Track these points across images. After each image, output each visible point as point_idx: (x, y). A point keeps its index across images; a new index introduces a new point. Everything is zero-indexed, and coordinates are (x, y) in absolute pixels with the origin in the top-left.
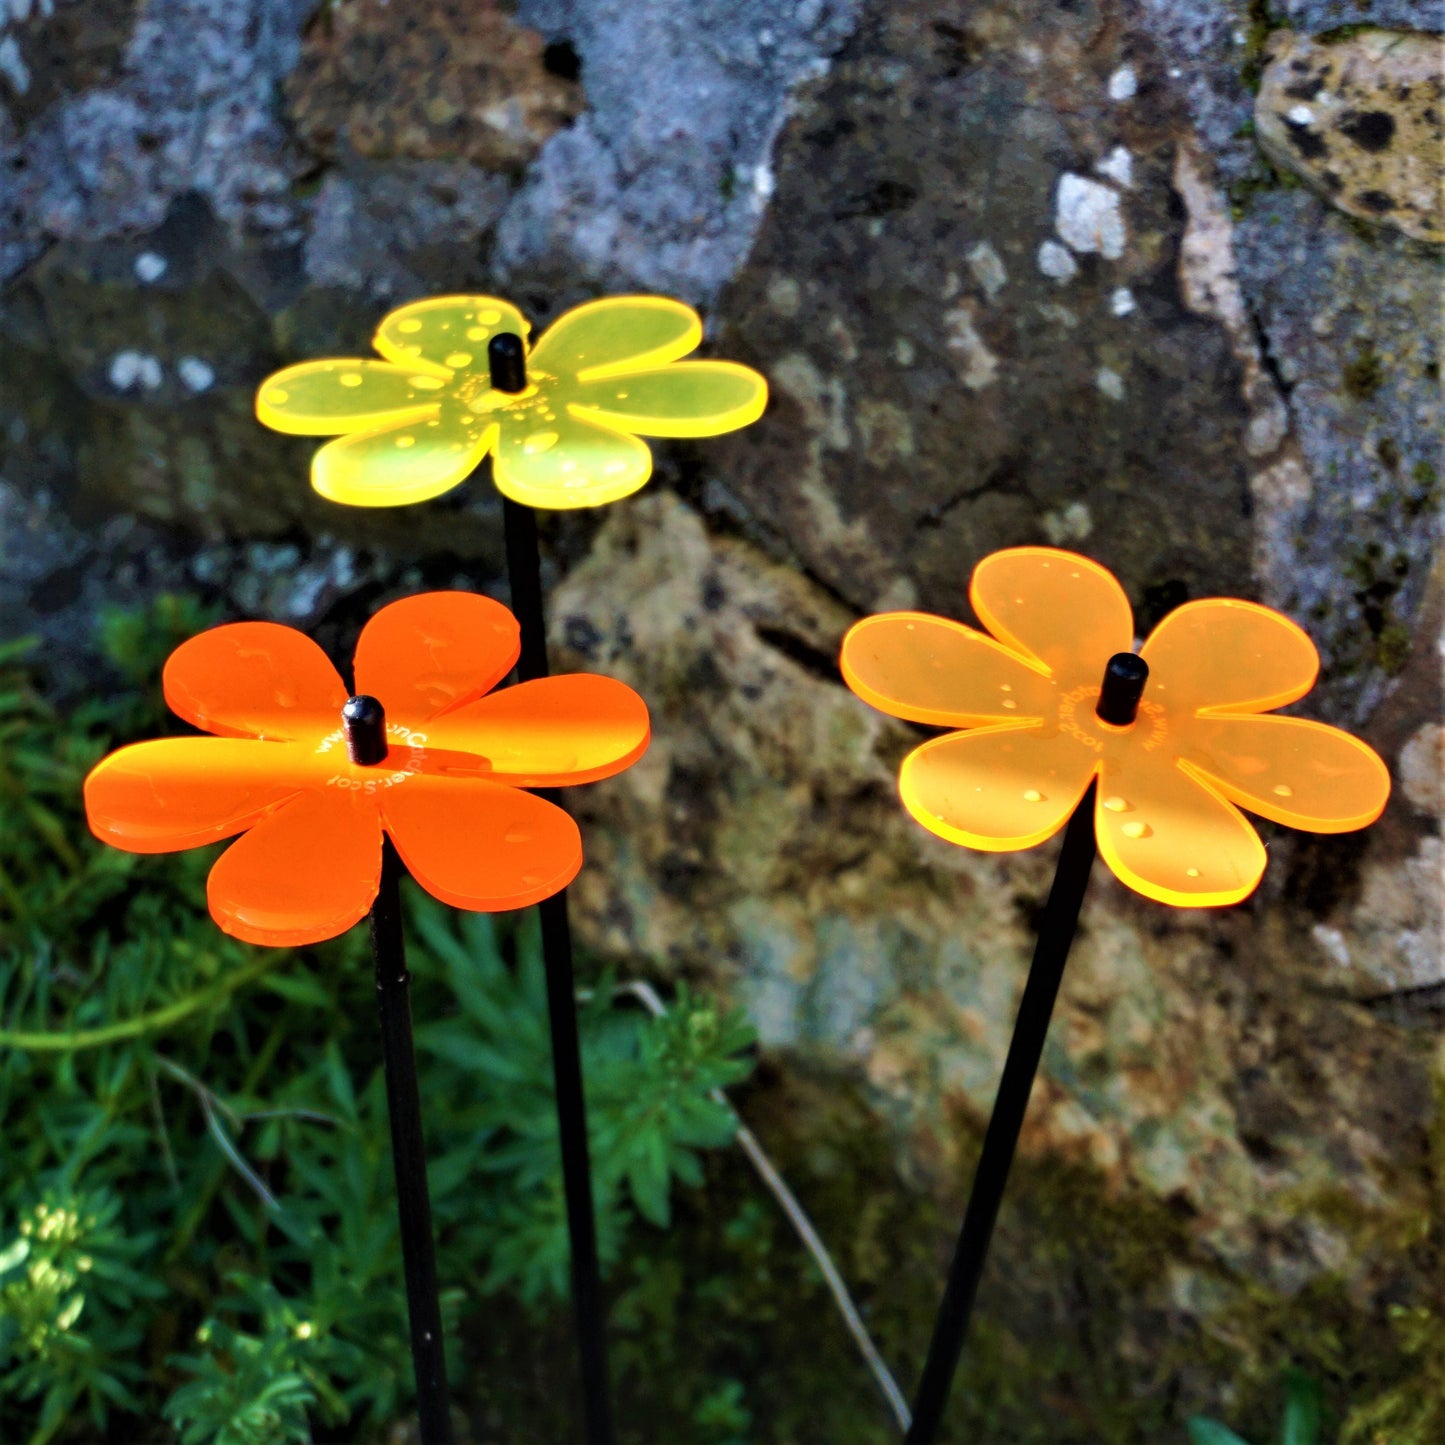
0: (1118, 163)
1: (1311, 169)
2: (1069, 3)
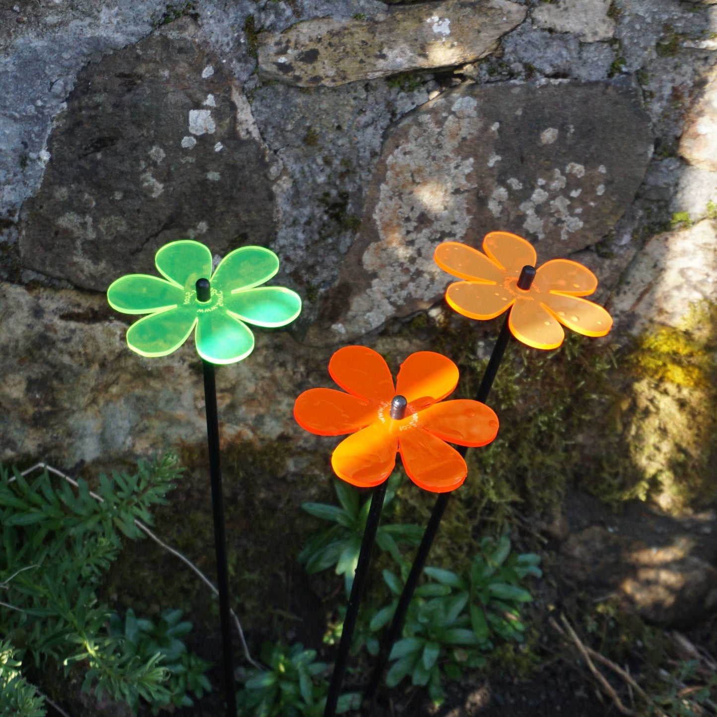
0: (210, 100)
1: (288, 77)
2: (181, 50)
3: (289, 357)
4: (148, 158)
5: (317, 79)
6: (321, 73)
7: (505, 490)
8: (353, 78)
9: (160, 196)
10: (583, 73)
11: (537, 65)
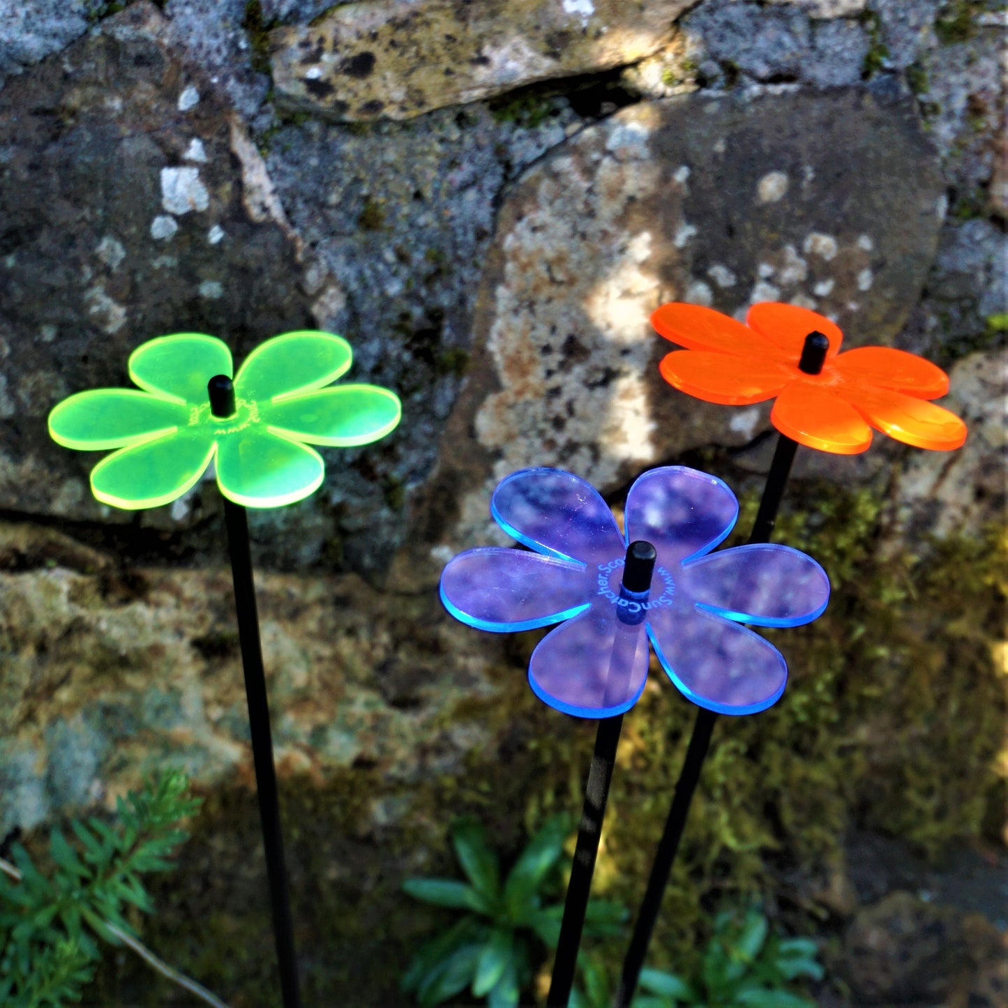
0: (196, 150)
1: (325, 104)
2: (140, 60)
3: (361, 619)
4: (94, 260)
5: (374, 106)
6: (381, 95)
7: (748, 826)
8: (435, 102)
9: (121, 330)
10: (820, 73)
11: (741, 63)
